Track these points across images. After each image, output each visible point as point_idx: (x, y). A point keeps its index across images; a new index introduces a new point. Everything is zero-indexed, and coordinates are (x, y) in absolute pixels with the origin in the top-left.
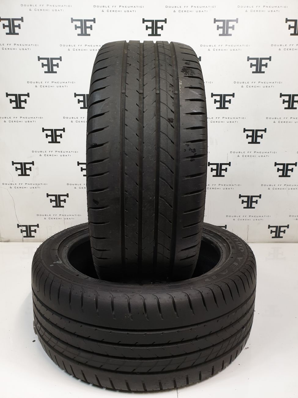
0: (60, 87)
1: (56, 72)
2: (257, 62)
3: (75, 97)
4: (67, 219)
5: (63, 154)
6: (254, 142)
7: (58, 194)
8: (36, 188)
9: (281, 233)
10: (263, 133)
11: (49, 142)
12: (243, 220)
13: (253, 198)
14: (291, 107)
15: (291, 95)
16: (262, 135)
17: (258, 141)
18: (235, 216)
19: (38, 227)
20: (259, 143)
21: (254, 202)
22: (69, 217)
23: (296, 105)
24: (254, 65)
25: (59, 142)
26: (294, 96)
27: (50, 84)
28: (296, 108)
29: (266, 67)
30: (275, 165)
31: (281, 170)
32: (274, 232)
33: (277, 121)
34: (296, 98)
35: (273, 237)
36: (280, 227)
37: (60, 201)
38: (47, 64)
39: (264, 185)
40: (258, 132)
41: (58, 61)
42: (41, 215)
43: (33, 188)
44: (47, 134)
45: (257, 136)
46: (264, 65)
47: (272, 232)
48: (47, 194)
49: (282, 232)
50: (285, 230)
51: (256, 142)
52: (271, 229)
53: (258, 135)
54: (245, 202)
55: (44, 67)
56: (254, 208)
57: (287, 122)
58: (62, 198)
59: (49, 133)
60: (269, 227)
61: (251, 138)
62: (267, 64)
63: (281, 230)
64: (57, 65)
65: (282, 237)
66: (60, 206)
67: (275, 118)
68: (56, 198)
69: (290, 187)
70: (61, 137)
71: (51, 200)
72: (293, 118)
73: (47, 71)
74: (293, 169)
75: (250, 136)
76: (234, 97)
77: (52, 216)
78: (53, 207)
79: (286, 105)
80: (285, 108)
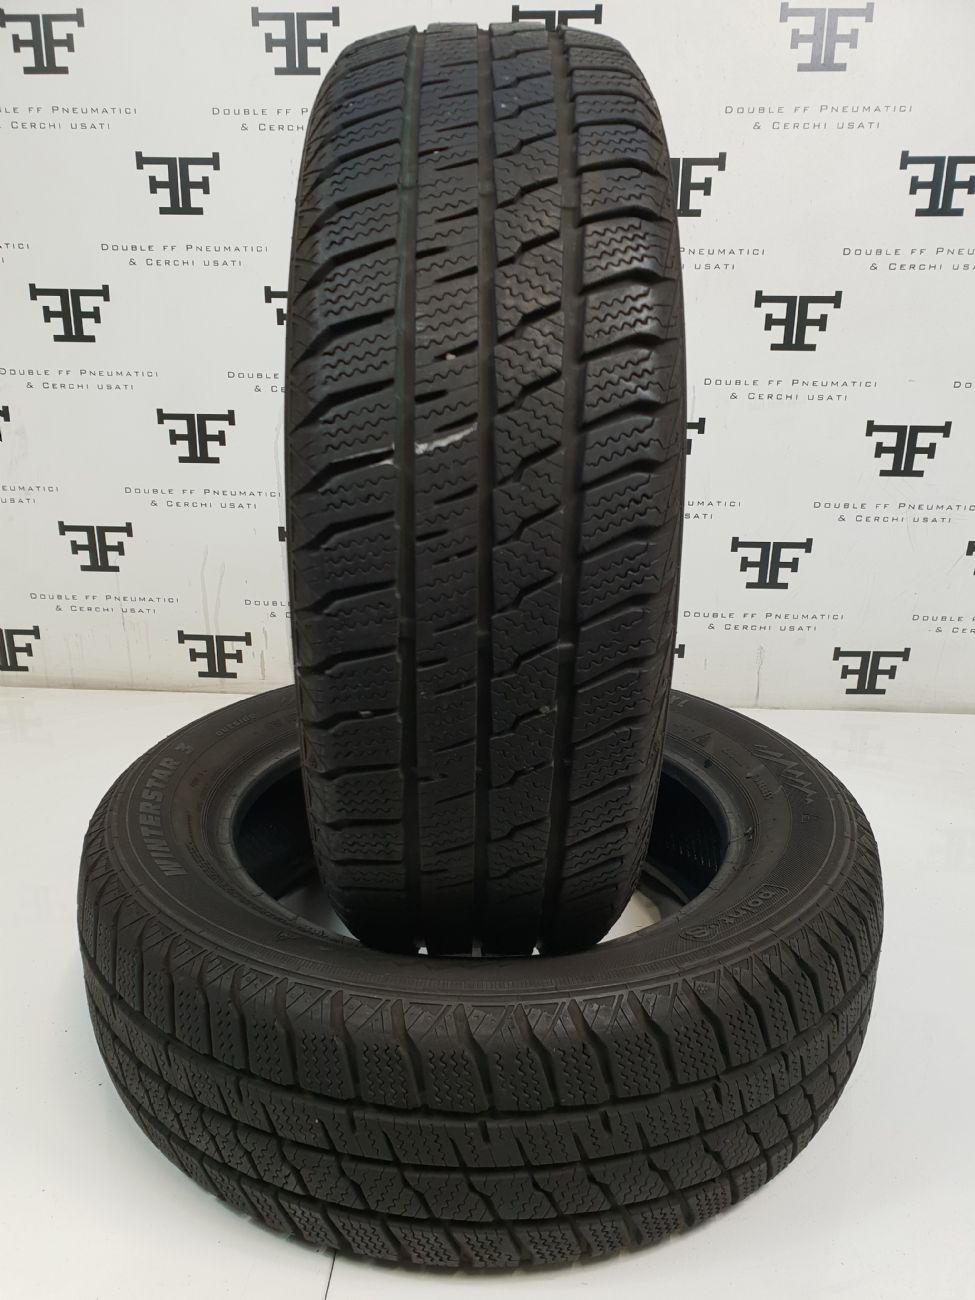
0: (84, 126)
1: (64, 70)
2: (818, 27)
3: (140, 167)
4: (132, 610)
5: (105, 380)
6: (795, 342)
7: (95, 523)
8: (21, 501)
9: (880, 677)
10: (828, 308)
11: (57, 338)
12: (745, 627)
13: (783, 551)
14: (940, 207)
15: (943, 158)
16: (824, 317)
17: (808, 341)
18: (715, 615)
19: (38, 636)
20: (812, 348)
21: (786, 565)
22: (137, 605)
23: (960, 198)
24: (806, 39)
25: (91, 339)
26: (955, 161)
27: (47, 116)
28: (959, 212)
29: (854, 45)
30: (869, 433)
31: (888, 450)
32: (853, 672)
33: (882, 261)
34: (963, 173)
35: (849, 691)
36: (878, 655)
37: (105, 549)
38: (30, 37)
39: (822, 505)
40: (811, 306)
41: (71, 27)
42: (43, 596)
43: (13, 501)
44: (46, 309)
45: (805, 322)
46: (844, 38)
47: (846, 672)
48: (61, 524)
49: (884, 672)
50: (894, 668)
51: (801, 346)
52: (844, 661)
53: (808, 317)
54: (753, 564)
55: (22, 49)
56: (785, 586)
57: (922, 267)
58: (111, 539)
59: (55, 304)
60: (838, 654)
61: (782, 328)
62: (855, 32)
63: (880, 668)
64: (69, 43)
65: (882, 692)
66: (106, 567)
67: (879, 252)
68: (91, 537)
69: (921, 514)
70: (98, 320)
71: (73, 543)
72: (945, 251)
73: (33, 65)
74: (933, 446)
75: (779, 322)
76: (722, 168)
77: (80, 602)
78: (84, 568)
79: (923, 198)
80: (920, 213)
